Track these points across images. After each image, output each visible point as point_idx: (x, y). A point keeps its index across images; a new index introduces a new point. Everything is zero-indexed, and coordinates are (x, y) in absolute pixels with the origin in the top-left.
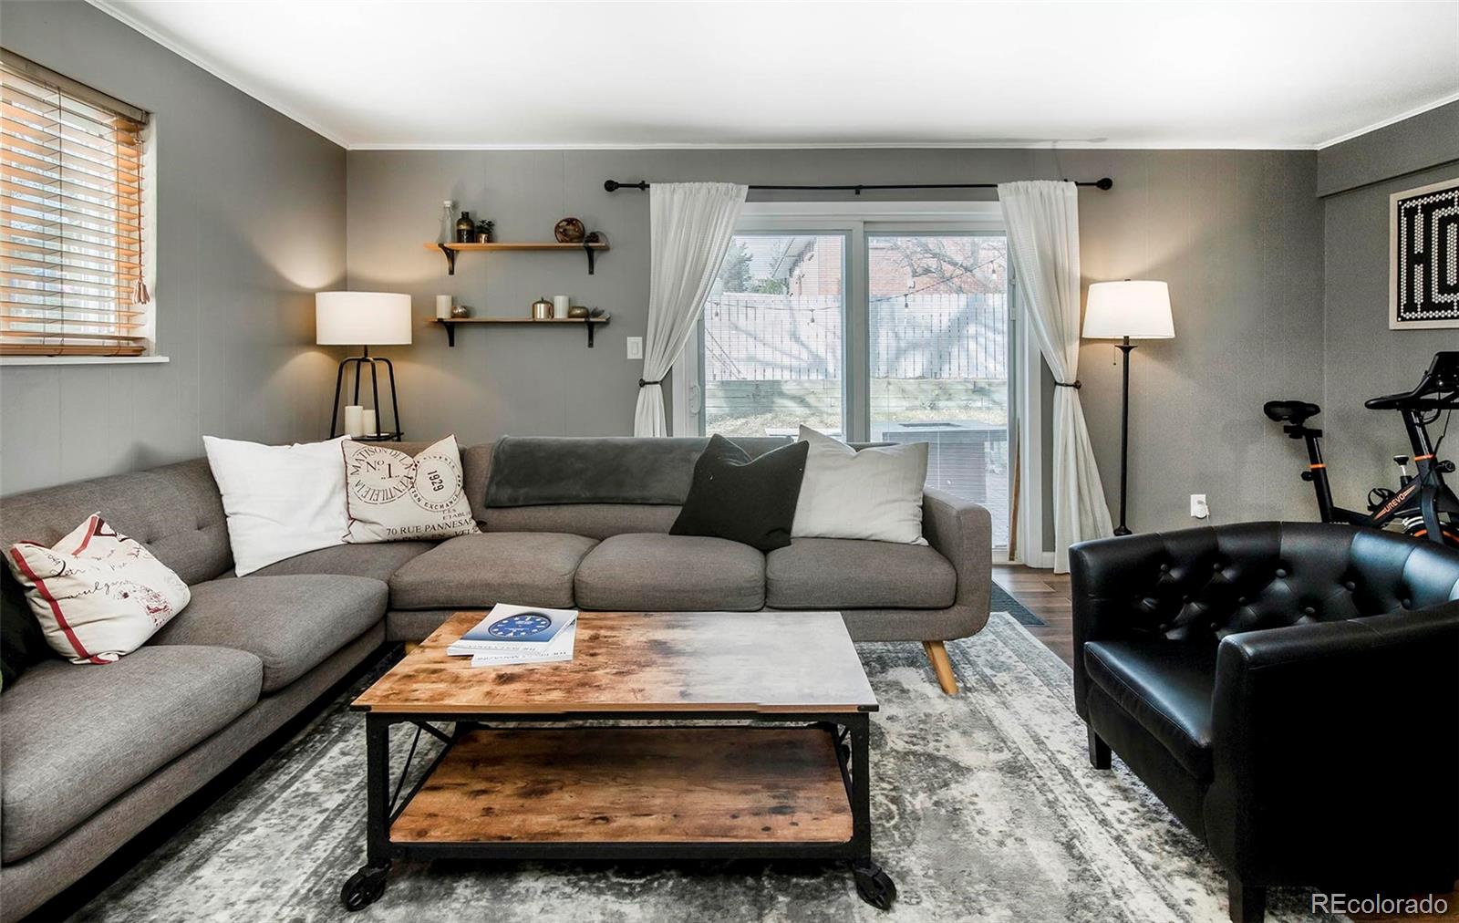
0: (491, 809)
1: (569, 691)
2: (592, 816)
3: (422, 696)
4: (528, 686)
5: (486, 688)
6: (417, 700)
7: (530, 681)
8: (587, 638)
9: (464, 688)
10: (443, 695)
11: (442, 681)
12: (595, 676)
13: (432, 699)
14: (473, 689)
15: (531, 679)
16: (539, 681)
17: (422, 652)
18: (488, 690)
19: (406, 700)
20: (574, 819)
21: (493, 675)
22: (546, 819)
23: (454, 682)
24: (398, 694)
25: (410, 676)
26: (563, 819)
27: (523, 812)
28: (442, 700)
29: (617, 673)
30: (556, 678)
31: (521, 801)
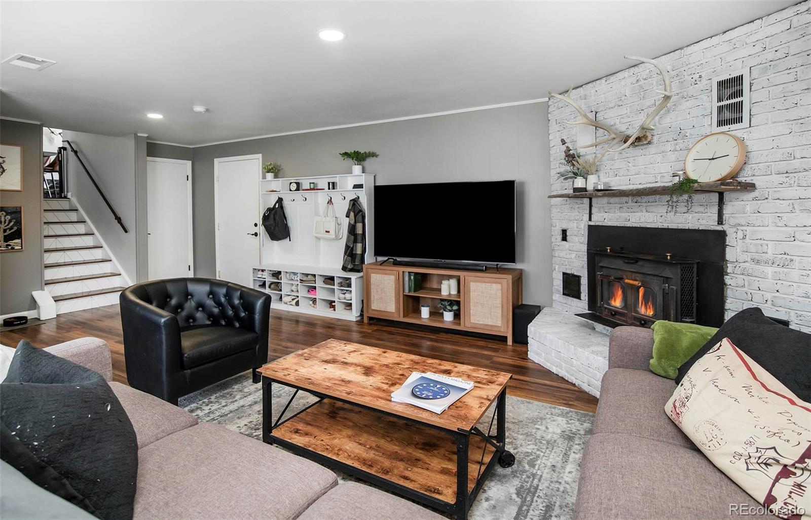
0: (452, 443)
1: (424, 362)
2: (412, 427)
3: (482, 372)
4: (439, 367)
5: (456, 370)
6: (484, 371)
7: (438, 368)
8: (397, 385)
9: (465, 372)
10: (474, 370)
11: (475, 377)
12: (410, 365)
13: (478, 370)
14: (462, 370)
15: (436, 370)
16: (433, 368)
17: (488, 396)
18: (456, 369)
19: (489, 371)
20: (419, 428)
21: (452, 374)
22: (430, 432)
23: (469, 375)
24: (493, 375)
25: (490, 383)
26: (423, 429)
27: (439, 437)
28: (474, 369)
29: (400, 364)
30: (426, 368)
31: (438, 443)
